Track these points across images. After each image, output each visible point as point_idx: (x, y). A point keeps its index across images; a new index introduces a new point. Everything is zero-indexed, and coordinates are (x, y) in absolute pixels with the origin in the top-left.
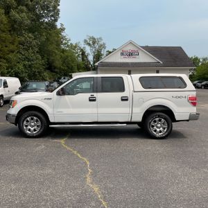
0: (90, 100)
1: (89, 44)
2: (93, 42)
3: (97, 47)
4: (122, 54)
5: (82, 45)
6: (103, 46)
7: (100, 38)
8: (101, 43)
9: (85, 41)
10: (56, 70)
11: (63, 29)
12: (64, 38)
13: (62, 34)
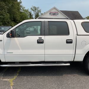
0: (38, 42)
1: (33, 10)
2: (35, 9)
3: (37, 12)
4: (50, 14)
5: (30, 10)
6: (40, 11)
7: (38, 7)
8: (39, 10)
9: (31, 8)
10: (17, 22)
11: (21, 2)
12: (21, 6)
13: (21, 4)
